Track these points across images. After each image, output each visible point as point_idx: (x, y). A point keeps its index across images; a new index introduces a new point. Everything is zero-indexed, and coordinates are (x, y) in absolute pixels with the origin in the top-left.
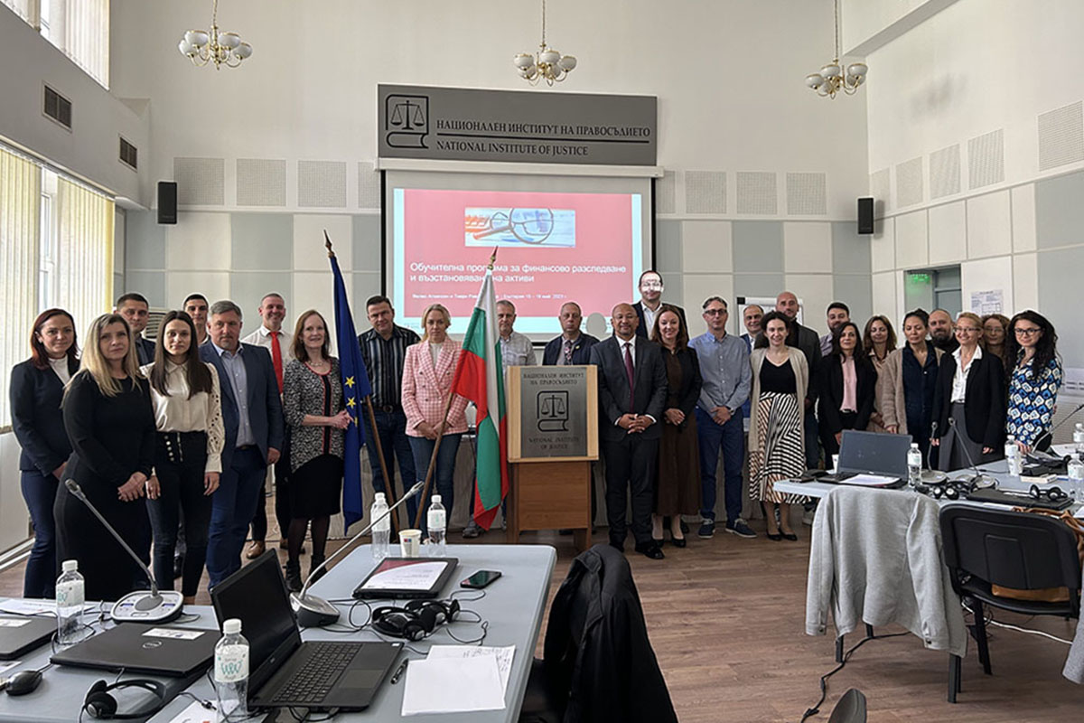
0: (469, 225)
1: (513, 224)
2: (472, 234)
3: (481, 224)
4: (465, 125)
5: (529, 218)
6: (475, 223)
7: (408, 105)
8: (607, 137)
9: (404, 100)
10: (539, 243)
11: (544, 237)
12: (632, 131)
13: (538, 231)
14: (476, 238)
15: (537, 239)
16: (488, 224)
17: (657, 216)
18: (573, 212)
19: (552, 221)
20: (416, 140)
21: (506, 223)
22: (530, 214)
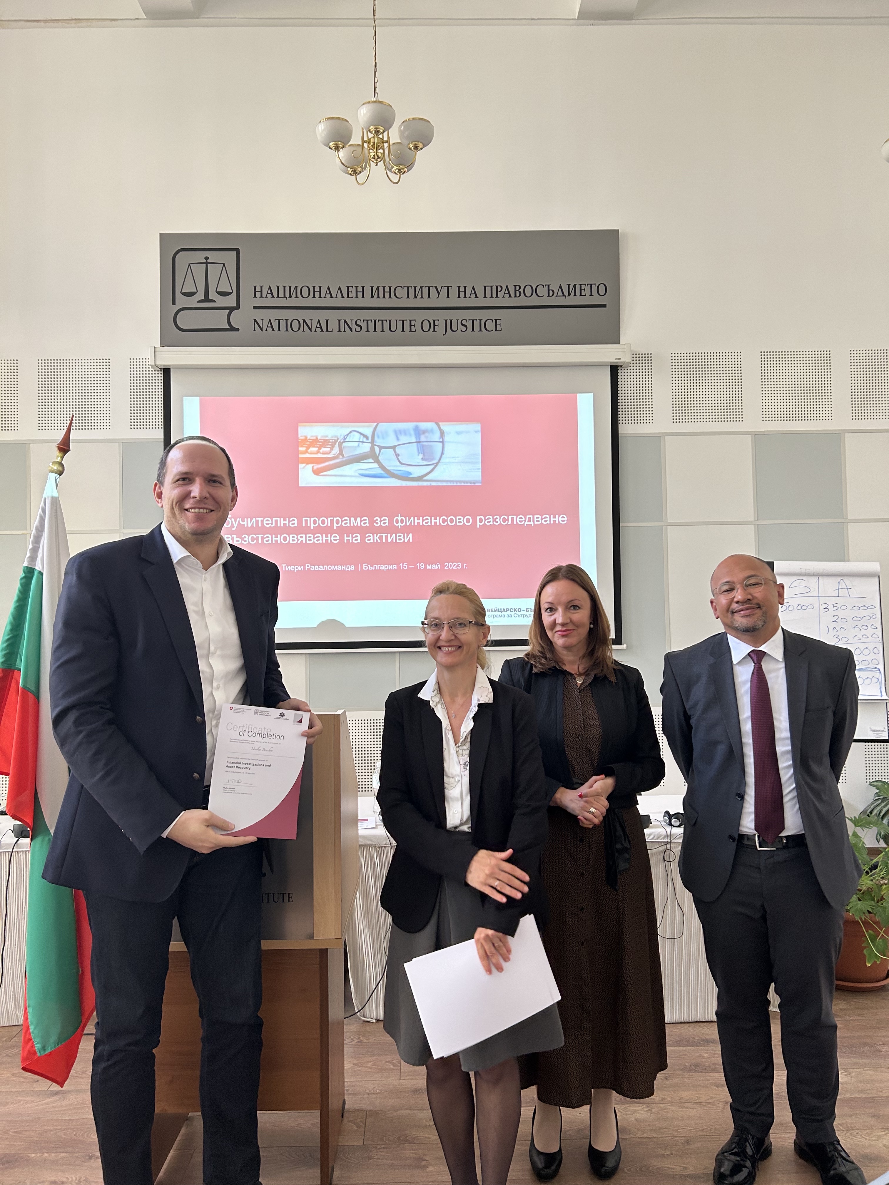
0: (306, 452)
1: (377, 449)
2: (310, 466)
3: (323, 449)
4: (297, 291)
5: (404, 439)
6: (313, 449)
7: (207, 263)
8: (534, 301)
9: (200, 257)
10: (420, 479)
11: (430, 468)
12: (575, 289)
13: (418, 459)
14: (317, 472)
15: (417, 472)
16: (336, 450)
17: (623, 429)
18: (478, 427)
19: (443, 442)
20: (219, 319)
21: (366, 448)
22: (405, 432)
